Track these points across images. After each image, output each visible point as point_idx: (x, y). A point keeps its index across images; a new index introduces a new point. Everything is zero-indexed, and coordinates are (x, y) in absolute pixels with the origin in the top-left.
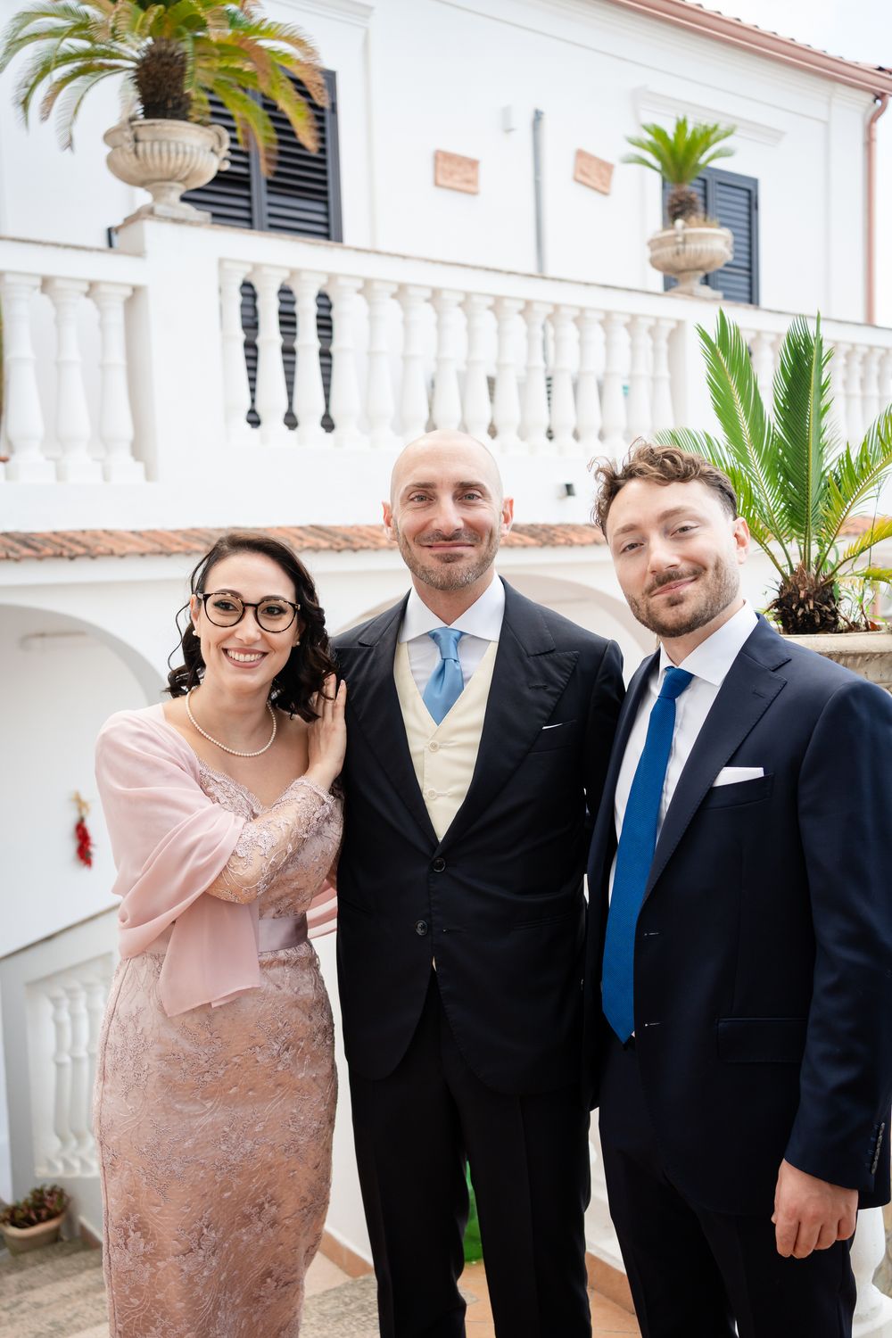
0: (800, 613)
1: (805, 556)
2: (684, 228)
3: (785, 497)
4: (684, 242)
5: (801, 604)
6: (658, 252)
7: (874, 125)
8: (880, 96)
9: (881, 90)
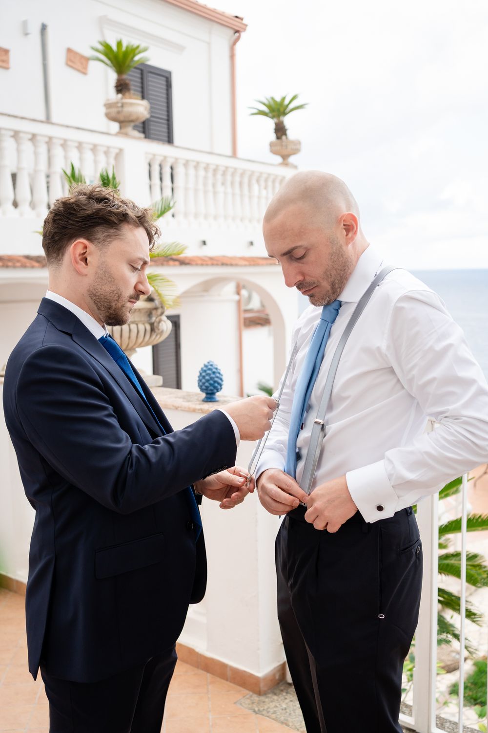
2: (122, 99)
4: (122, 106)
6: (109, 111)
7: (234, 47)
8: (237, 32)
9: (237, 28)
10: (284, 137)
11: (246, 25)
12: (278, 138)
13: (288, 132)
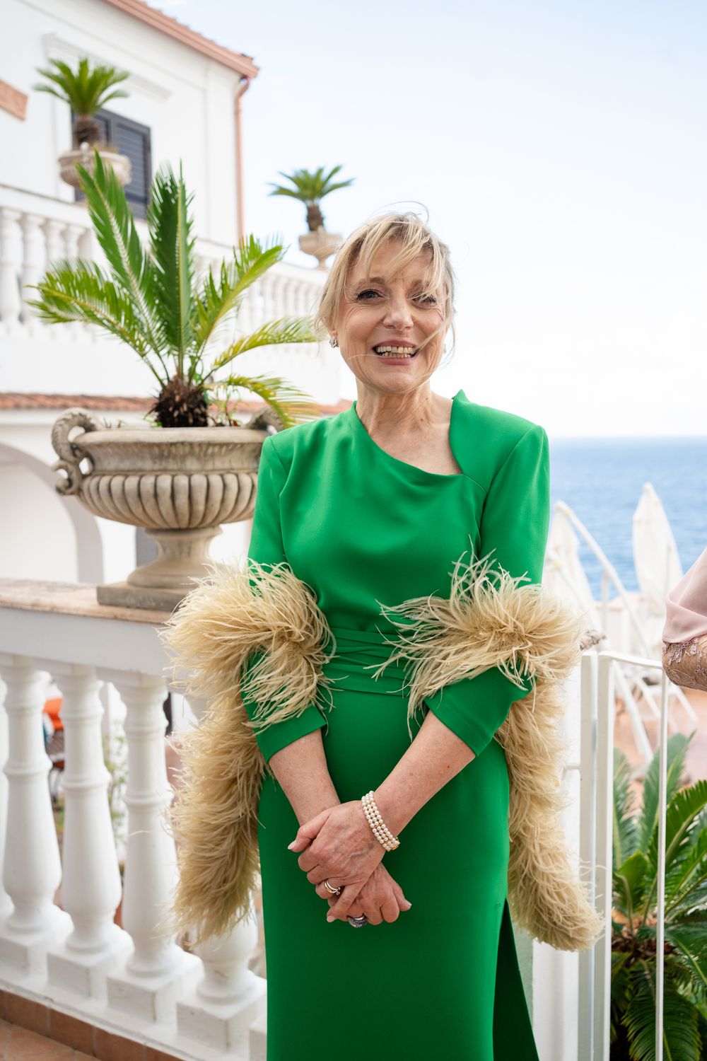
0: (176, 414)
1: (180, 369)
2: (88, 150)
3: (161, 316)
5: (177, 406)
6: (66, 169)
7: (240, 99)
8: (244, 77)
9: (245, 72)
10: (320, 229)
11: (258, 69)
12: (312, 229)
13: (326, 222)
